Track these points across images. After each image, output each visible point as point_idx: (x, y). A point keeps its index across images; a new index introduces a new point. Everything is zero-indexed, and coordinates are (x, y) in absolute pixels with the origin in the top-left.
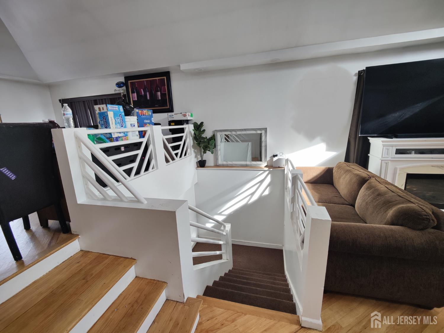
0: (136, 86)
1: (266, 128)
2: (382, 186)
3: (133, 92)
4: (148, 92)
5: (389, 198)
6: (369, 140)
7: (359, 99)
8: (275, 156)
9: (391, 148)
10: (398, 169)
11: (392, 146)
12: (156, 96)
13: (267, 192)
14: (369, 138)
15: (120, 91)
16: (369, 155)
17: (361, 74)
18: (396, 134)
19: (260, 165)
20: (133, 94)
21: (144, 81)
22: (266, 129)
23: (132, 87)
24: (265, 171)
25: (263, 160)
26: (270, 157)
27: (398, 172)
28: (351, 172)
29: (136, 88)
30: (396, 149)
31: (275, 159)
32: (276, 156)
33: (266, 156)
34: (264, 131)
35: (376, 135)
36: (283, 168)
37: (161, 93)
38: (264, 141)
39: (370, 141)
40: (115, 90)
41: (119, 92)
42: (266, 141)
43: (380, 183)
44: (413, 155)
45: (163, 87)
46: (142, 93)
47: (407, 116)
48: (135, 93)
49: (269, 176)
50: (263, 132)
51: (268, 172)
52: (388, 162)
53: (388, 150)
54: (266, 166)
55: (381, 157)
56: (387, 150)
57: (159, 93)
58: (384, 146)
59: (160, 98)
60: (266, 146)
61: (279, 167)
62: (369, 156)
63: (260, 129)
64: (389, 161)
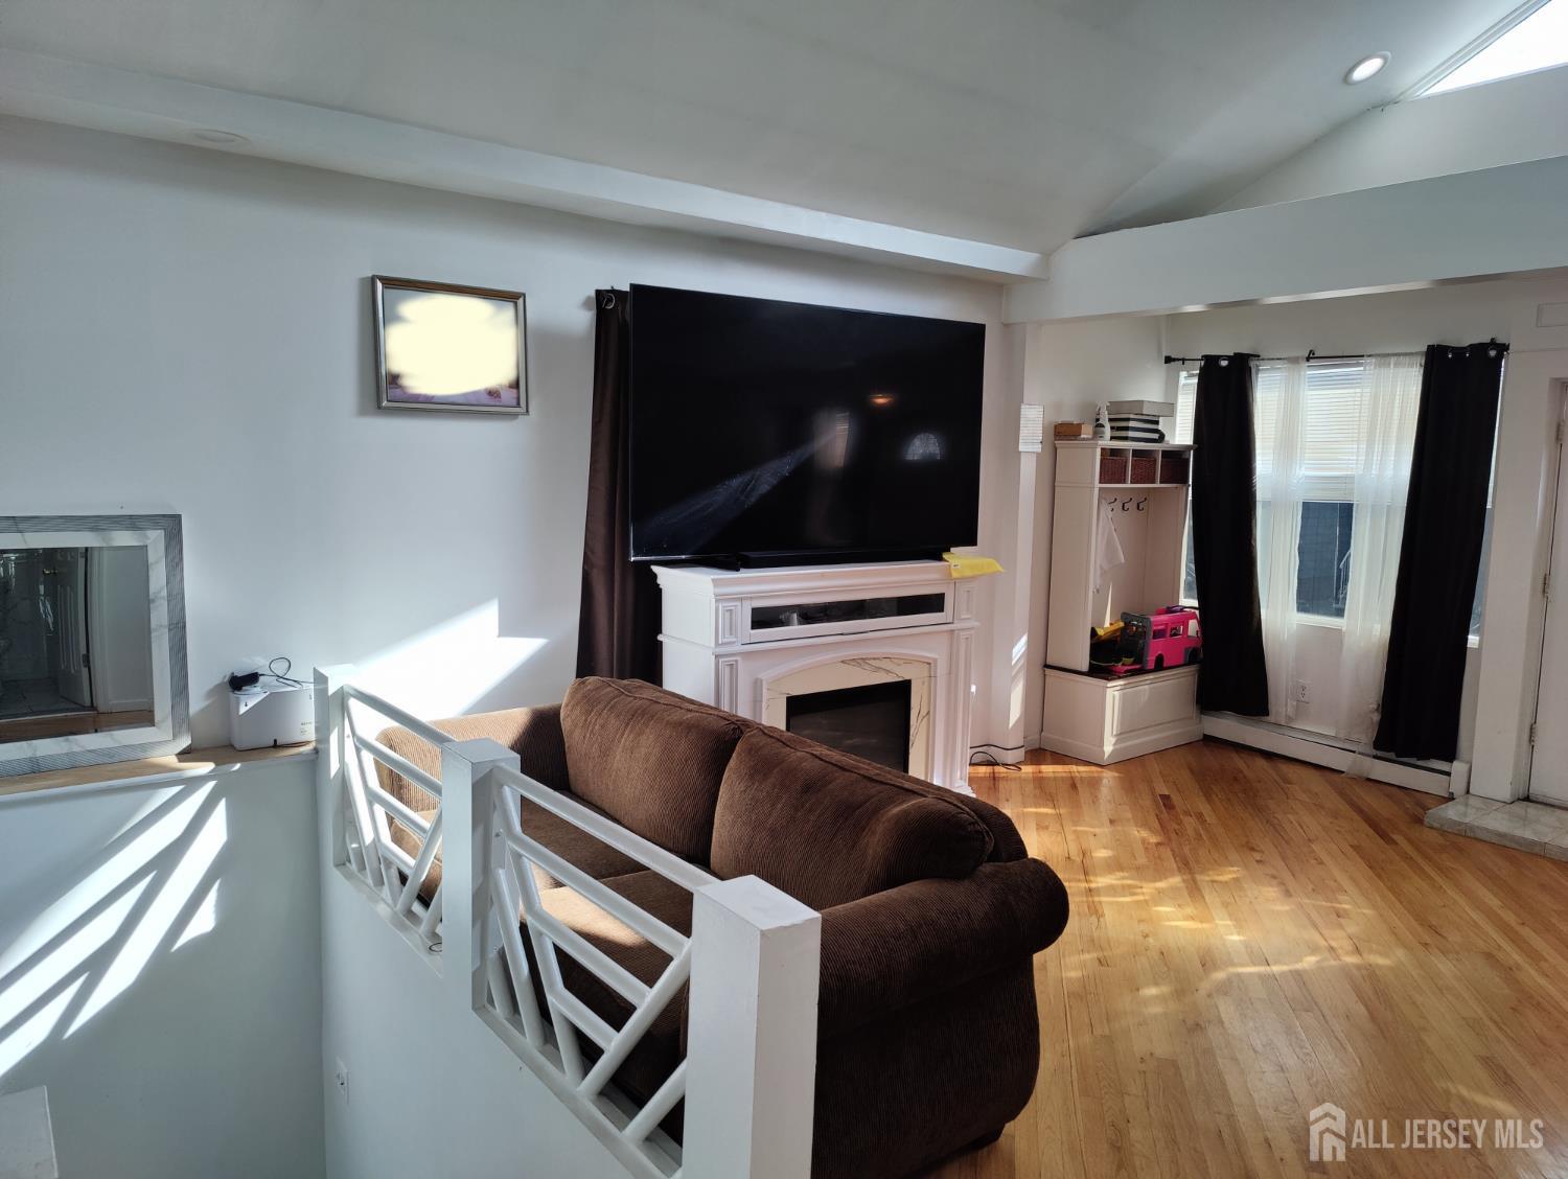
1: (177, 518)
2: (798, 754)
5: (846, 793)
6: (655, 576)
7: (608, 406)
8: (241, 682)
9: (739, 604)
10: (764, 683)
11: (741, 599)
13: (204, 921)
14: (655, 569)
16: (660, 638)
17: (606, 305)
18: (745, 553)
19: (144, 747)
22: (172, 525)
24: (194, 783)
25: (158, 716)
26: (211, 693)
27: (765, 694)
28: (652, 717)
30: (753, 610)
31: (249, 700)
32: (252, 678)
33: (180, 690)
34: (161, 533)
35: (683, 557)
36: (302, 749)
38: (164, 593)
39: (659, 582)
42: (176, 599)
43: (788, 746)
44: (796, 629)
47: (764, 488)
49: (220, 811)
50: (155, 539)
51: (211, 785)
52: (736, 661)
53: (731, 615)
54: (186, 755)
55: (713, 645)
56: (728, 614)
58: (719, 599)
60: (178, 628)
61: (276, 746)
62: (661, 642)
63: (133, 522)
64: (738, 658)
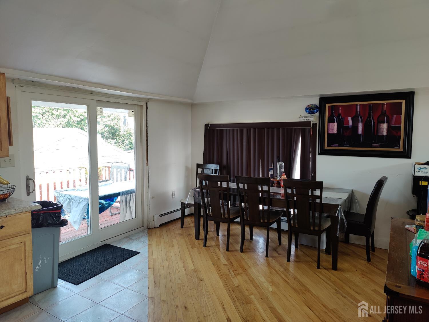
0: (339, 111)
3: (331, 121)
4: (361, 122)
12: (377, 129)
15: (307, 119)
20: (331, 124)
21: (357, 105)
23: (332, 113)
29: (339, 114)
37: (389, 127)
40: (301, 117)
41: (305, 119)
45: (395, 116)
46: (348, 123)
48: (335, 122)
57: (384, 126)
59: (385, 134)
